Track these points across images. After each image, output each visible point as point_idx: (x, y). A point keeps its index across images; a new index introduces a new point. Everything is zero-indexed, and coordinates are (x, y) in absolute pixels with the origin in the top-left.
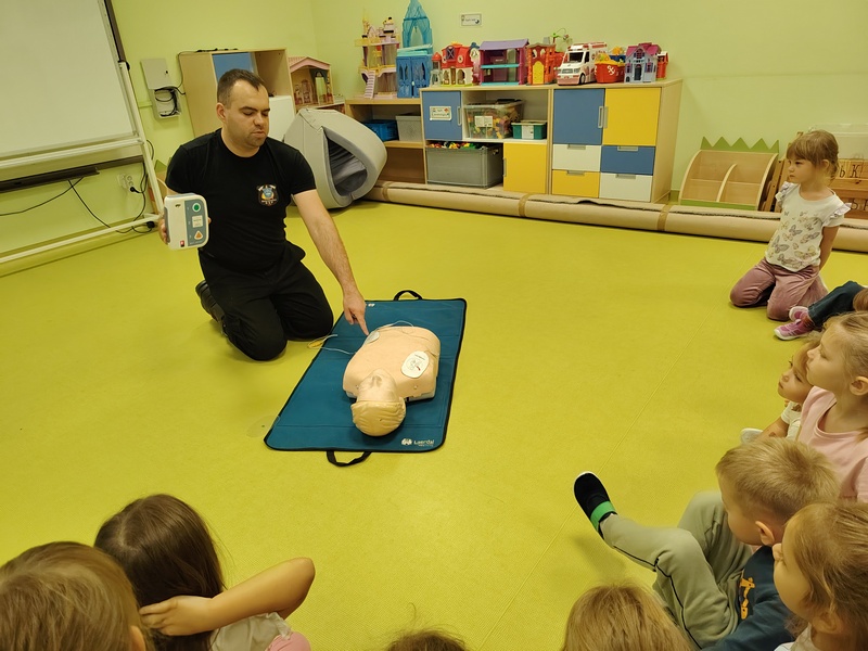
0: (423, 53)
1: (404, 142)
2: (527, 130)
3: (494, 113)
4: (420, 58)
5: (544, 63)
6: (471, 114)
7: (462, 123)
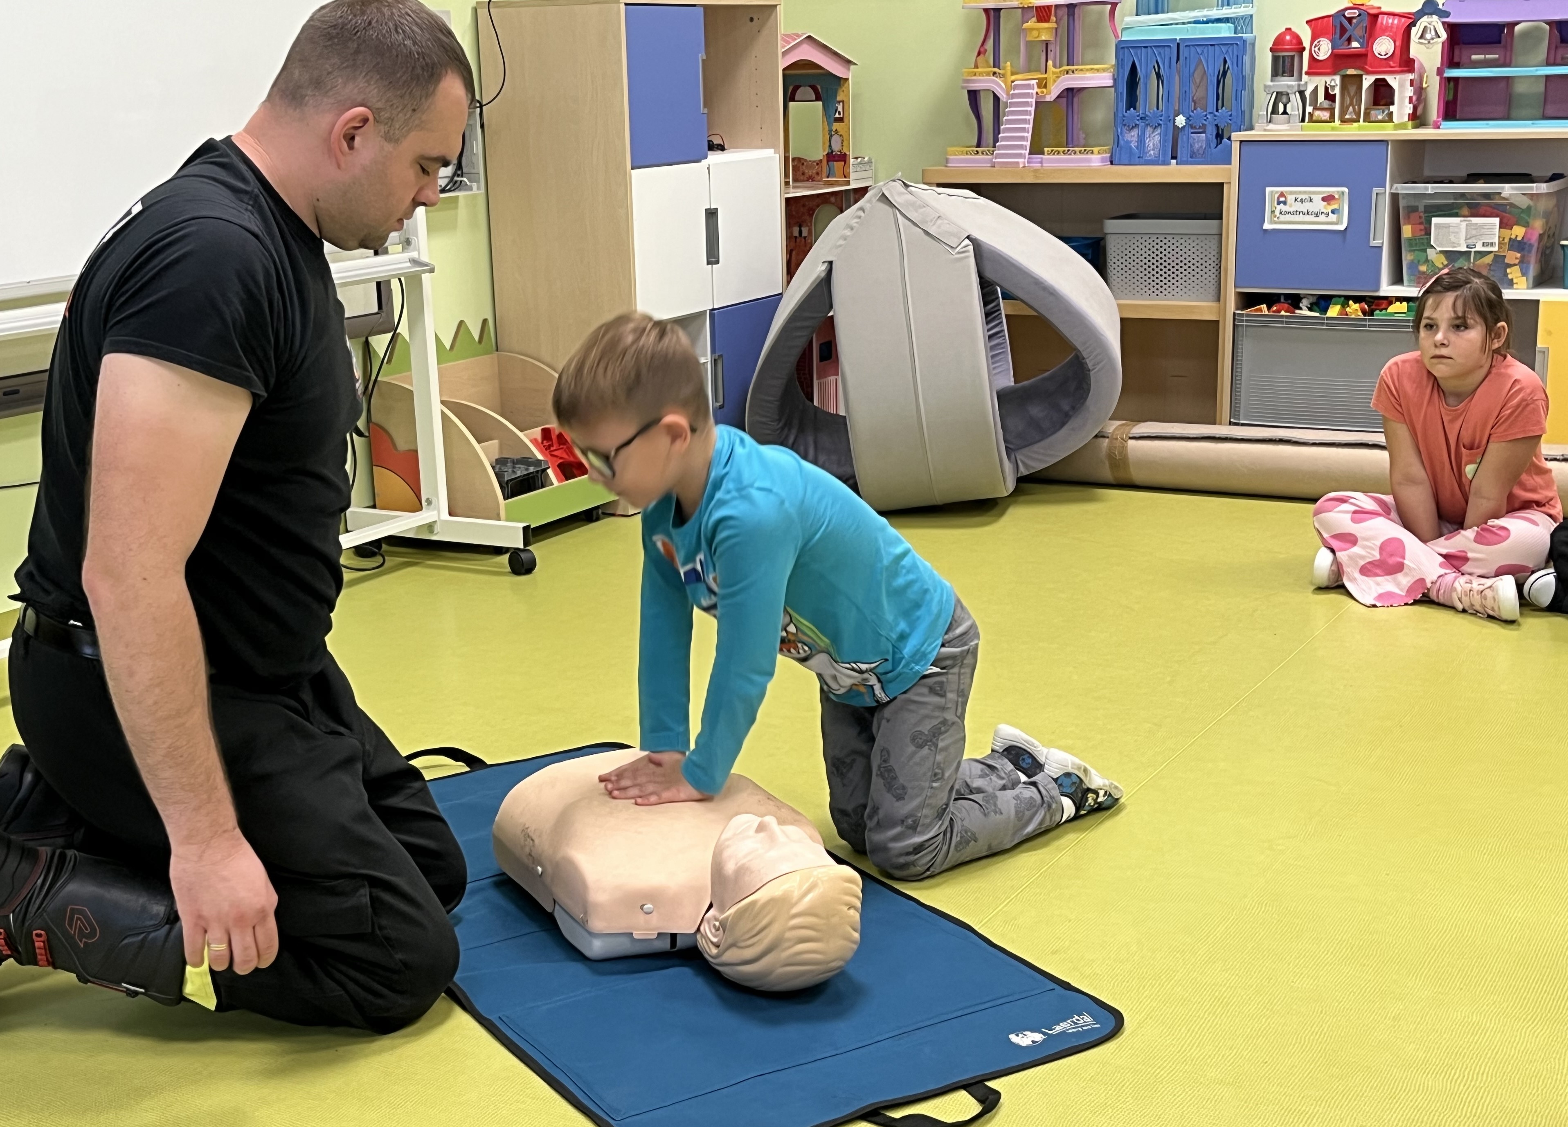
1: (1132, 300)
4: (1216, 43)
6: (1415, 212)
7: (1382, 239)
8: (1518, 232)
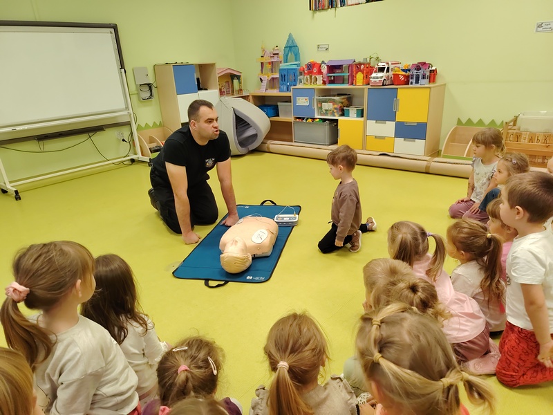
0: (295, 67)
1: (282, 118)
2: (353, 111)
3: (334, 102)
4: (292, 69)
5: (363, 73)
6: (320, 102)
8: (336, 106)
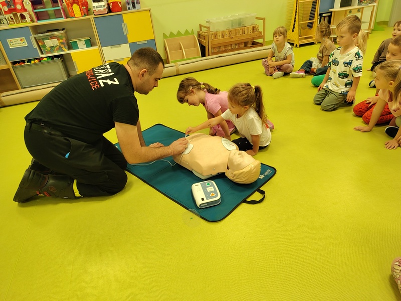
2: (81, 44)
6: (40, 40)
7: (36, 46)
8: (61, 41)
